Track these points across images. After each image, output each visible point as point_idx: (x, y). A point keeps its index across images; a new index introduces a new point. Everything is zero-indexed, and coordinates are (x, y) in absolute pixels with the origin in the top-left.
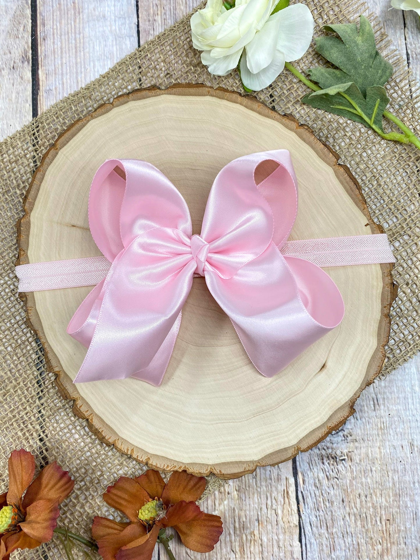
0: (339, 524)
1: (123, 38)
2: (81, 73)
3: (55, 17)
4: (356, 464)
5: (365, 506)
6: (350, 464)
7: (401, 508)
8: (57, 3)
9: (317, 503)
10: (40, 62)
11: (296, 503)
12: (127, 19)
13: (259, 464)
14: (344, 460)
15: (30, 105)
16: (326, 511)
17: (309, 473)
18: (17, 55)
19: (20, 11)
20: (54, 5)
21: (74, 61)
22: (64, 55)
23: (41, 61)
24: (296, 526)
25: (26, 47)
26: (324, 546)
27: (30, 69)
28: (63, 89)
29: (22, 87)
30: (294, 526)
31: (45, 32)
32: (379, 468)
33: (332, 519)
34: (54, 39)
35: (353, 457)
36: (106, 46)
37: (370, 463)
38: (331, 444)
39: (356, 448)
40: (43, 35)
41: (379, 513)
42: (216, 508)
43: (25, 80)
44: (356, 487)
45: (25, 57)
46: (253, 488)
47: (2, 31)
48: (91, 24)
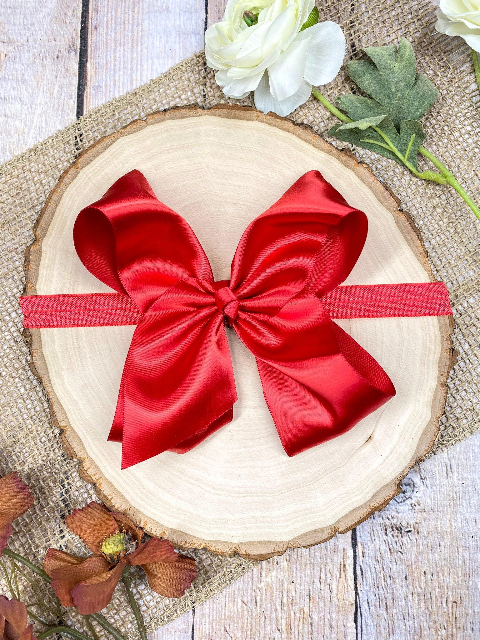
0: (400, 604)
1: (188, 35)
2: (137, 70)
3: (110, 4)
4: (423, 538)
5: (430, 585)
6: (417, 537)
7: (470, 589)
9: (377, 579)
10: (89, 54)
11: (354, 578)
12: (194, 13)
13: (290, 546)
14: (410, 531)
15: (74, 102)
16: (386, 589)
17: (369, 544)
18: (63, 43)
21: (129, 56)
22: (118, 48)
23: (91, 52)
24: (352, 604)
25: (74, 35)
26: (382, 629)
27: (78, 60)
28: (115, 87)
29: (67, 80)
30: (349, 605)
31: (97, 19)
32: (449, 544)
33: (392, 598)
34: (107, 28)
35: (421, 529)
36: (167, 42)
37: (439, 537)
38: (397, 513)
40: (95, 22)
41: (446, 593)
42: (262, 580)
43: (71, 72)
44: (421, 563)
45: (72, 46)
46: (306, 559)
47: (47, 14)
48: (152, 16)
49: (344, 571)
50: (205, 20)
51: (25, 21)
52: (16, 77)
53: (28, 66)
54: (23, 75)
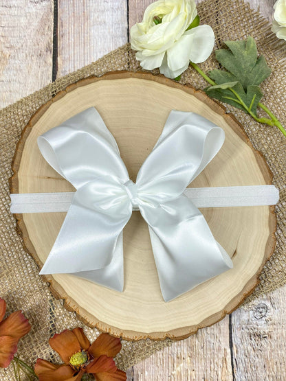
1: (117, 38)
3: (70, 22)
4: (274, 341)
5: (280, 370)
6: (270, 340)
8: (72, 12)
9: (247, 367)
10: (59, 52)
11: (232, 367)
12: (121, 24)
14: (266, 337)
16: (252, 373)
17: (241, 346)
18: (43, 46)
19: (46, 16)
21: (83, 52)
22: (76, 48)
25: (49, 41)
27: (52, 56)
29: (46, 68)
33: (256, 379)
34: (69, 36)
35: (272, 335)
36: (105, 42)
37: (284, 340)
38: (257, 326)
40: (61, 33)
42: (175, 369)
43: (48, 63)
44: (274, 357)
45: (48, 48)
46: (201, 356)
47: (33, 29)
48: (95, 27)
49: (226, 363)
50: (127, 28)
51: (20, 34)
52: (16, 68)
53: (22, 61)
54: (20, 66)
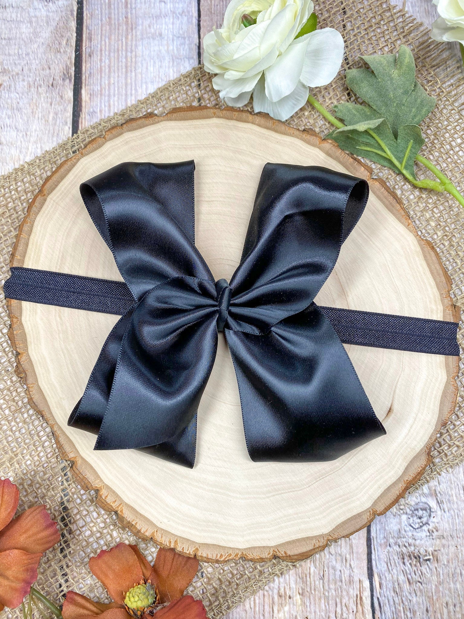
1: (181, 60)
2: (132, 95)
3: (104, 32)
4: (443, 566)
5: (453, 617)
6: (436, 565)
8: (107, 17)
9: (397, 612)
10: (84, 81)
11: (371, 612)
12: (187, 38)
14: (429, 560)
15: (69, 128)
17: (387, 575)
18: (57, 71)
19: (64, 23)
20: (104, 19)
21: (124, 81)
22: (112, 74)
23: (85, 79)
25: (68, 63)
27: (72, 87)
28: (109, 112)
29: (62, 107)
31: (91, 47)
34: (101, 55)
35: (440, 557)
36: (161, 67)
38: (414, 541)
39: (444, 546)
40: (88, 50)
42: (275, 616)
43: (65, 99)
44: (442, 594)
45: (66, 74)
46: (320, 592)
47: (41, 43)
48: (145, 42)
49: (361, 605)
50: (198, 44)
51: (20, 51)
52: (11, 106)
53: (23, 94)
54: (18, 103)
